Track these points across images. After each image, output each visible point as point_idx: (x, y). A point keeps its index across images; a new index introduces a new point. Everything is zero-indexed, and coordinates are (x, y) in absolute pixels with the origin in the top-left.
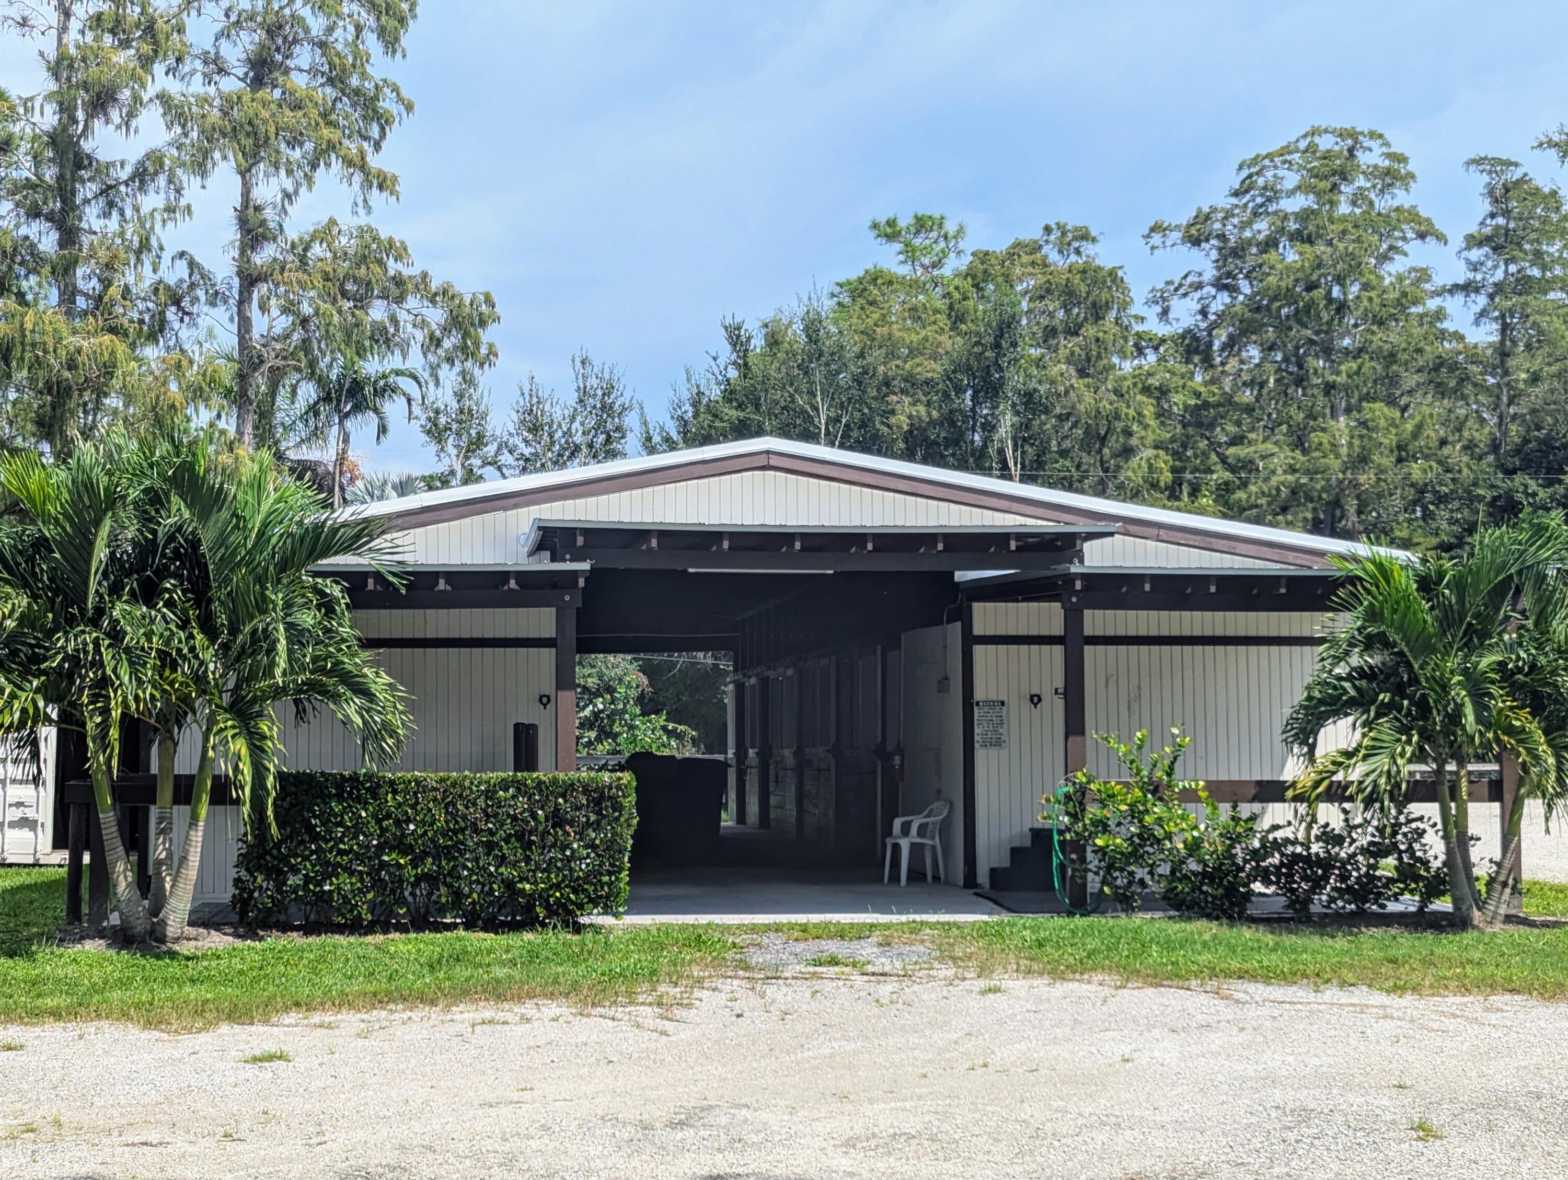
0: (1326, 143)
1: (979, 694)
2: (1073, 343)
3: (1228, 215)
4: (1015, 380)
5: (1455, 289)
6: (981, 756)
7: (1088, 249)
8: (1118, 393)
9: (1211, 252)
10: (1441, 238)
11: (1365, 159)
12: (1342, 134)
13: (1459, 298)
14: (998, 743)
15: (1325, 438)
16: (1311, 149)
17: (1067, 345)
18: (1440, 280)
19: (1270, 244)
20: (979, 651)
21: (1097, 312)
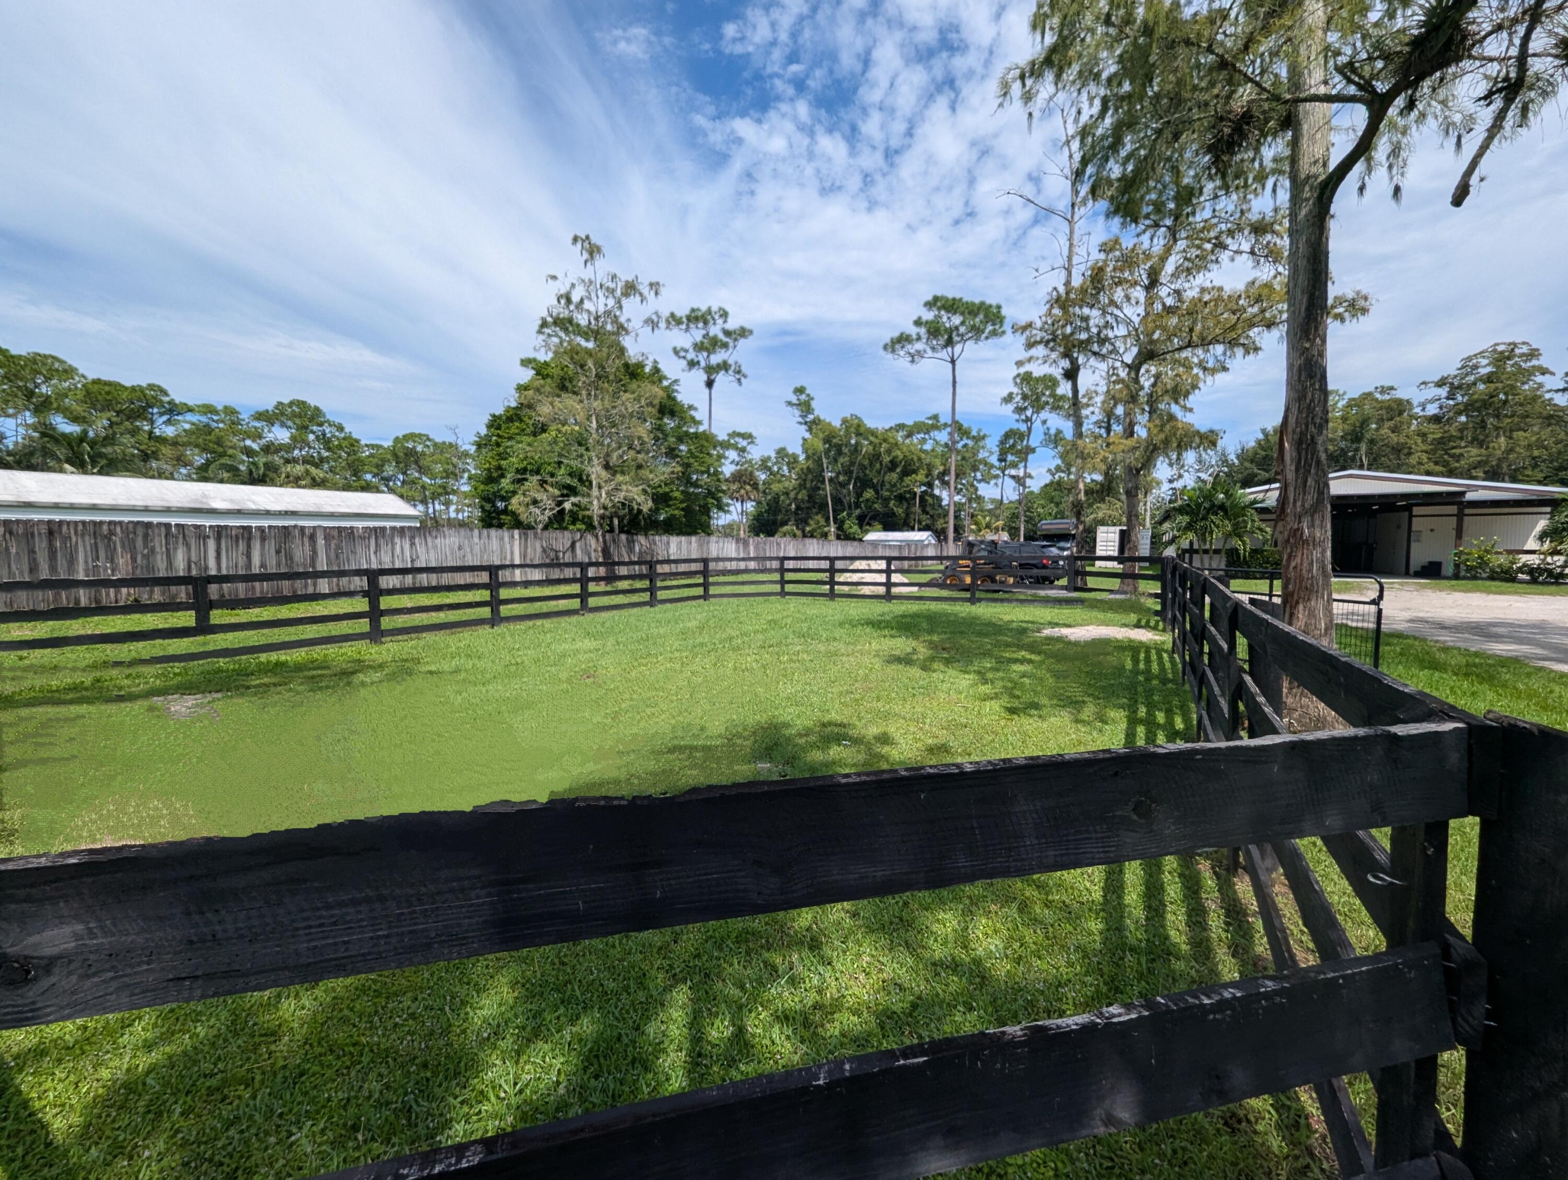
0: (1500, 348)
1: (1414, 529)
2: (1392, 423)
3: (1456, 376)
4: (1368, 436)
5: (1557, 391)
6: (1414, 545)
7: (1393, 392)
8: (1407, 436)
9: (1447, 388)
10: (1553, 374)
11: (1517, 351)
12: (1510, 344)
13: (1560, 394)
14: (1419, 541)
15: (1496, 445)
16: (1495, 351)
17: (1388, 424)
18: (1548, 387)
19: (1474, 384)
20: (1414, 519)
21: (1401, 413)
